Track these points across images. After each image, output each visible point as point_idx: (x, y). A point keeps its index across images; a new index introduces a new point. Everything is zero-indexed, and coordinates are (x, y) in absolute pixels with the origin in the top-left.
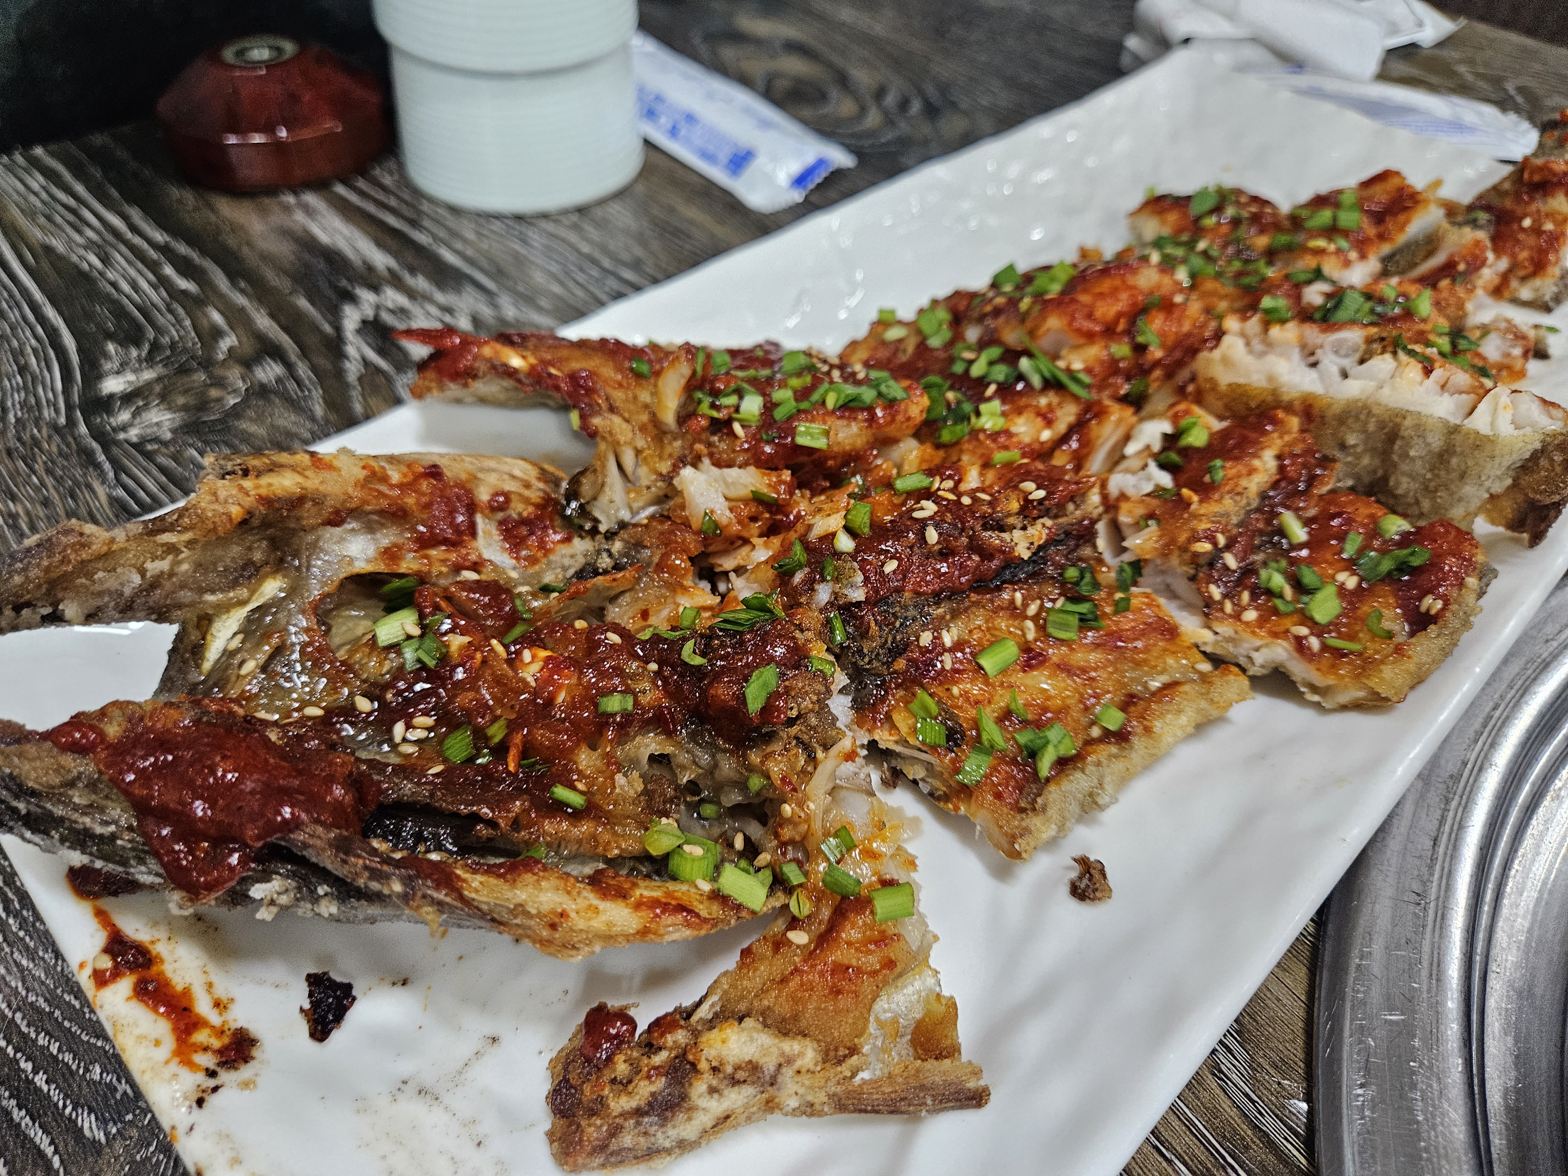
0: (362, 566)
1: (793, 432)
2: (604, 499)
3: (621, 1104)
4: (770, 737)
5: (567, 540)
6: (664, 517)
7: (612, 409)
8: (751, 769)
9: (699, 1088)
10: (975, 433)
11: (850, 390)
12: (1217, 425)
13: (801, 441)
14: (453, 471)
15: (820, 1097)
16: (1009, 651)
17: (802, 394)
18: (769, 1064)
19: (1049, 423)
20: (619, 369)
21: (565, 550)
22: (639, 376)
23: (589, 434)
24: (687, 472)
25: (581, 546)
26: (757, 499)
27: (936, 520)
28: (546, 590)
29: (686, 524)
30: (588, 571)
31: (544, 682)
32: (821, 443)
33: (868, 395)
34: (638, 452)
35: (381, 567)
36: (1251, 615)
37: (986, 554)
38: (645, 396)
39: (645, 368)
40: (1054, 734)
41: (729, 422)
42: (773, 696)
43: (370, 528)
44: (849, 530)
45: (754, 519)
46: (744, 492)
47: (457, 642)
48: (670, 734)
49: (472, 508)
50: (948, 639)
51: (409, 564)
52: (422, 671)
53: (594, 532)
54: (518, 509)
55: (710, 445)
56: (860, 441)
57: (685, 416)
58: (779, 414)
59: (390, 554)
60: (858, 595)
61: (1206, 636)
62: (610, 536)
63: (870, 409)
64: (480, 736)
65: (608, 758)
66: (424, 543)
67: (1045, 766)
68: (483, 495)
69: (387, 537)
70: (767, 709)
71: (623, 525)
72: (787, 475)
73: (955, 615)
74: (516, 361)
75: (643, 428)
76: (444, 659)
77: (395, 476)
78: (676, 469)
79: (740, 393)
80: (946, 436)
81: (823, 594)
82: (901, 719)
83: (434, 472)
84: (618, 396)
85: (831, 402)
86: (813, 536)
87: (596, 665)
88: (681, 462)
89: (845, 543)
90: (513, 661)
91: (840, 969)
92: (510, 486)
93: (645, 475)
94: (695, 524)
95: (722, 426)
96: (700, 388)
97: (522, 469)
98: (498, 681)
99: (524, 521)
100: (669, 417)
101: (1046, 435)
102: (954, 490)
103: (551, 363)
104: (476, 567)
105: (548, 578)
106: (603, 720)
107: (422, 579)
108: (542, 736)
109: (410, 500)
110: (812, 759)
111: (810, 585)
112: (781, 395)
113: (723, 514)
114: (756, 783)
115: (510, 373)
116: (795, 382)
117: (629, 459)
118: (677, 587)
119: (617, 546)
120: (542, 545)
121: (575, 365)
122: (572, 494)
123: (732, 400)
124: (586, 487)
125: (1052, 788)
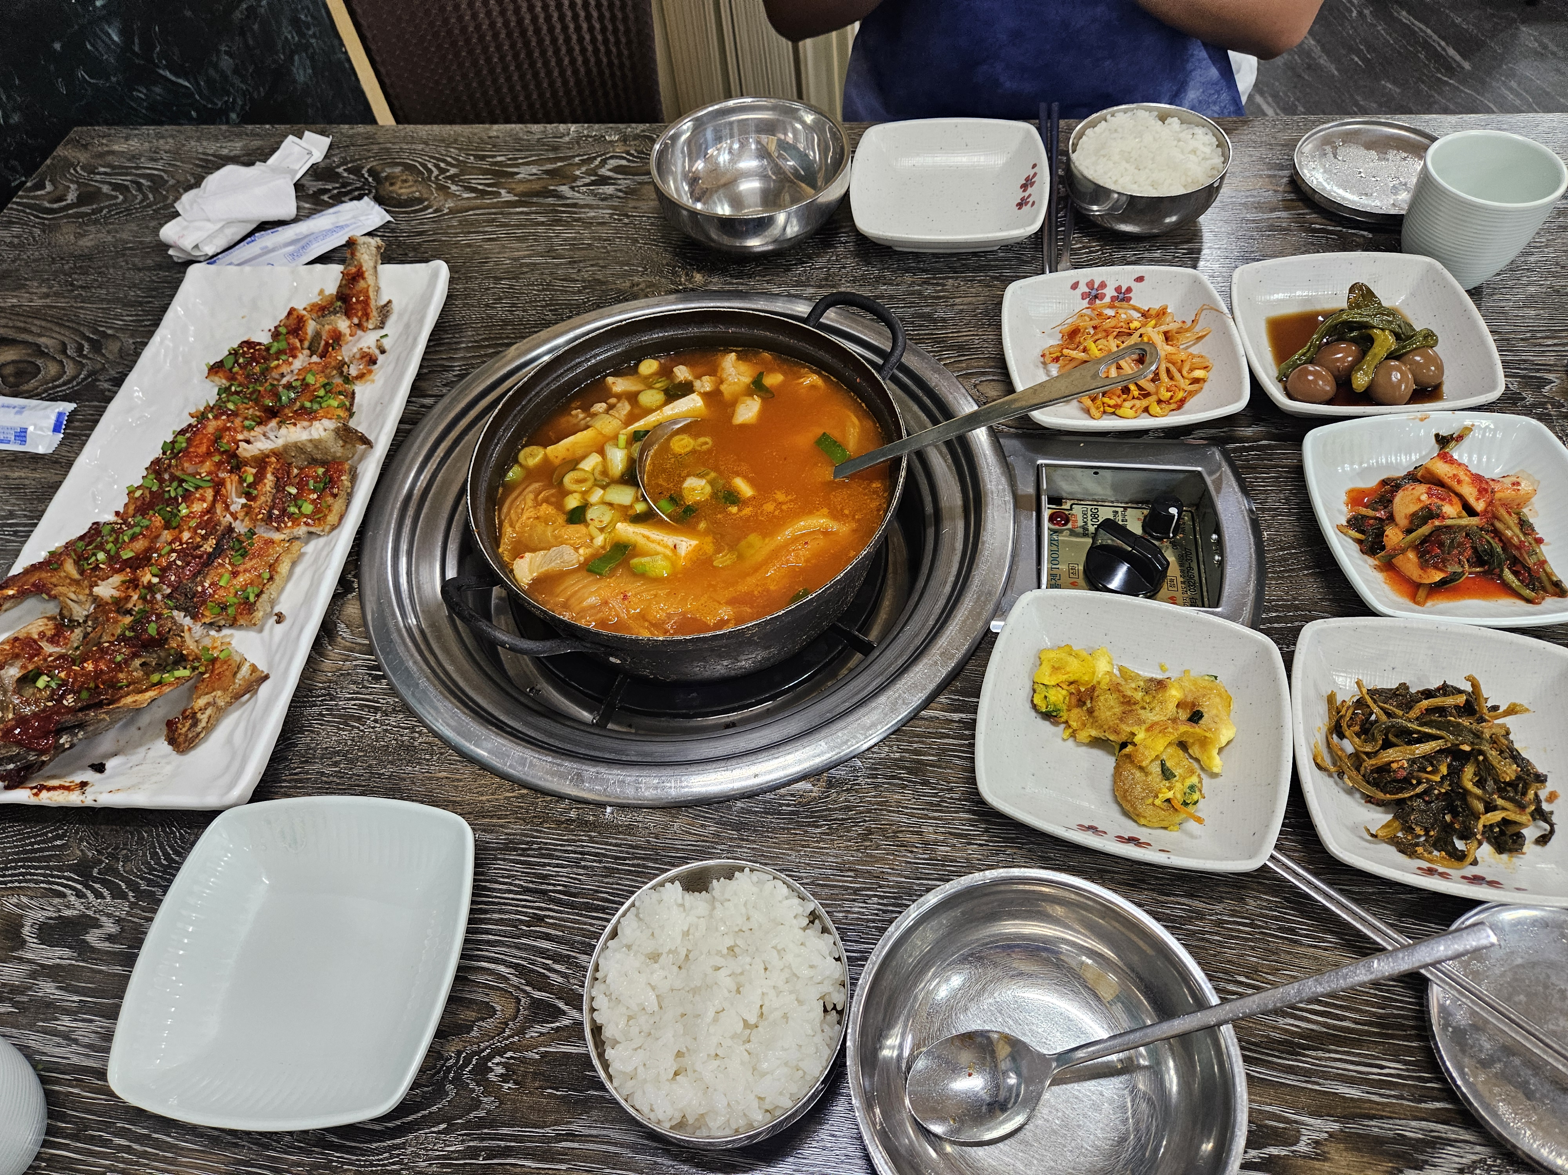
0: (18, 675)
1: (120, 557)
2: (74, 613)
3: (184, 730)
4: (167, 639)
5: (73, 632)
6: (99, 606)
7: (55, 586)
8: (168, 649)
9: (199, 715)
10: (182, 518)
11: (130, 532)
12: (254, 471)
13: (125, 557)
14: (21, 636)
15: (228, 699)
16: (227, 576)
17: (115, 542)
18: (211, 700)
19: (204, 501)
20: (47, 572)
21: (73, 635)
22: (55, 569)
23: (55, 597)
24: (95, 589)
25: (78, 631)
26: (123, 582)
27: (178, 558)
28: (77, 648)
29: (107, 603)
30: (86, 635)
31: (96, 666)
32: (131, 554)
33: (137, 530)
34: (74, 592)
35: (24, 672)
36: (290, 524)
37: (200, 557)
38: (63, 574)
39: (55, 566)
40: (249, 590)
41: (97, 565)
42: (157, 630)
43: (11, 665)
44: (154, 576)
45: (128, 588)
46: (118, 583)
47: (63, 675)
48: (140, 656)
49: (35, 641)
50: (207, 585)
51: (31, 667)
52: (59, 686)
53: (79, 624)
54: (49, 633)
55: (96, 576)
56: (146, 544)
57: (82, 572)
58: (112, 553)
59: (23, 667)
60: (169, 591)
61: (282, 537)
62: (85, 622)
63: (141, 533)
64: (88, 689)
65: (128, 671)
66: (31, 658)
67: (252, 599)
68: (36, 637)
69: (19, 663)
70: (159, 633)
71: (87, 616)
72: (128, 570)
73: (205, 577)
74: (11, 592)
75: (70, 584)
76: (63, 680)
77: (7, 648)
78: (91, 591)
79: (95, 554)
80: (174, 524)
81: (159, 597)
82: (207, 613)
83: (16, 639)
84: (54, 580)
85: (126, 539)
86: (145, 583)
87: (107, 653)
88: (91, 587)
89: (155, 580)
90: (83, 668)
91: (218, 674)
92: (41, 629)
93: (82, 598)
94: (110, 601)
95: (97, 568)
96: (80, 560)
97: (41, 622)
98: (82, 675)
99: (53, 636)
100: (75, 575)
101: (205, 505)
102: (181, 544)
103: (23, 585)
104: (50, 656)
105: (75, 645)
106: (119, 664)
107: (38, 668)
108: (105, 677)
109: (17, 650)
110: (182, 637)
111: (153, 597)
112: (109, 546)
113: (116, 594)
114: (172, 652)
115: (13, 597)
116: (111, 539)
117: (73, 596)
118: (116, 622)
119: (90, 623)
120: (65, 638)
121: (32, 580)
122: (63, 618)
123: (93, 559)
124: (65, 612)
125: (258, 604)
